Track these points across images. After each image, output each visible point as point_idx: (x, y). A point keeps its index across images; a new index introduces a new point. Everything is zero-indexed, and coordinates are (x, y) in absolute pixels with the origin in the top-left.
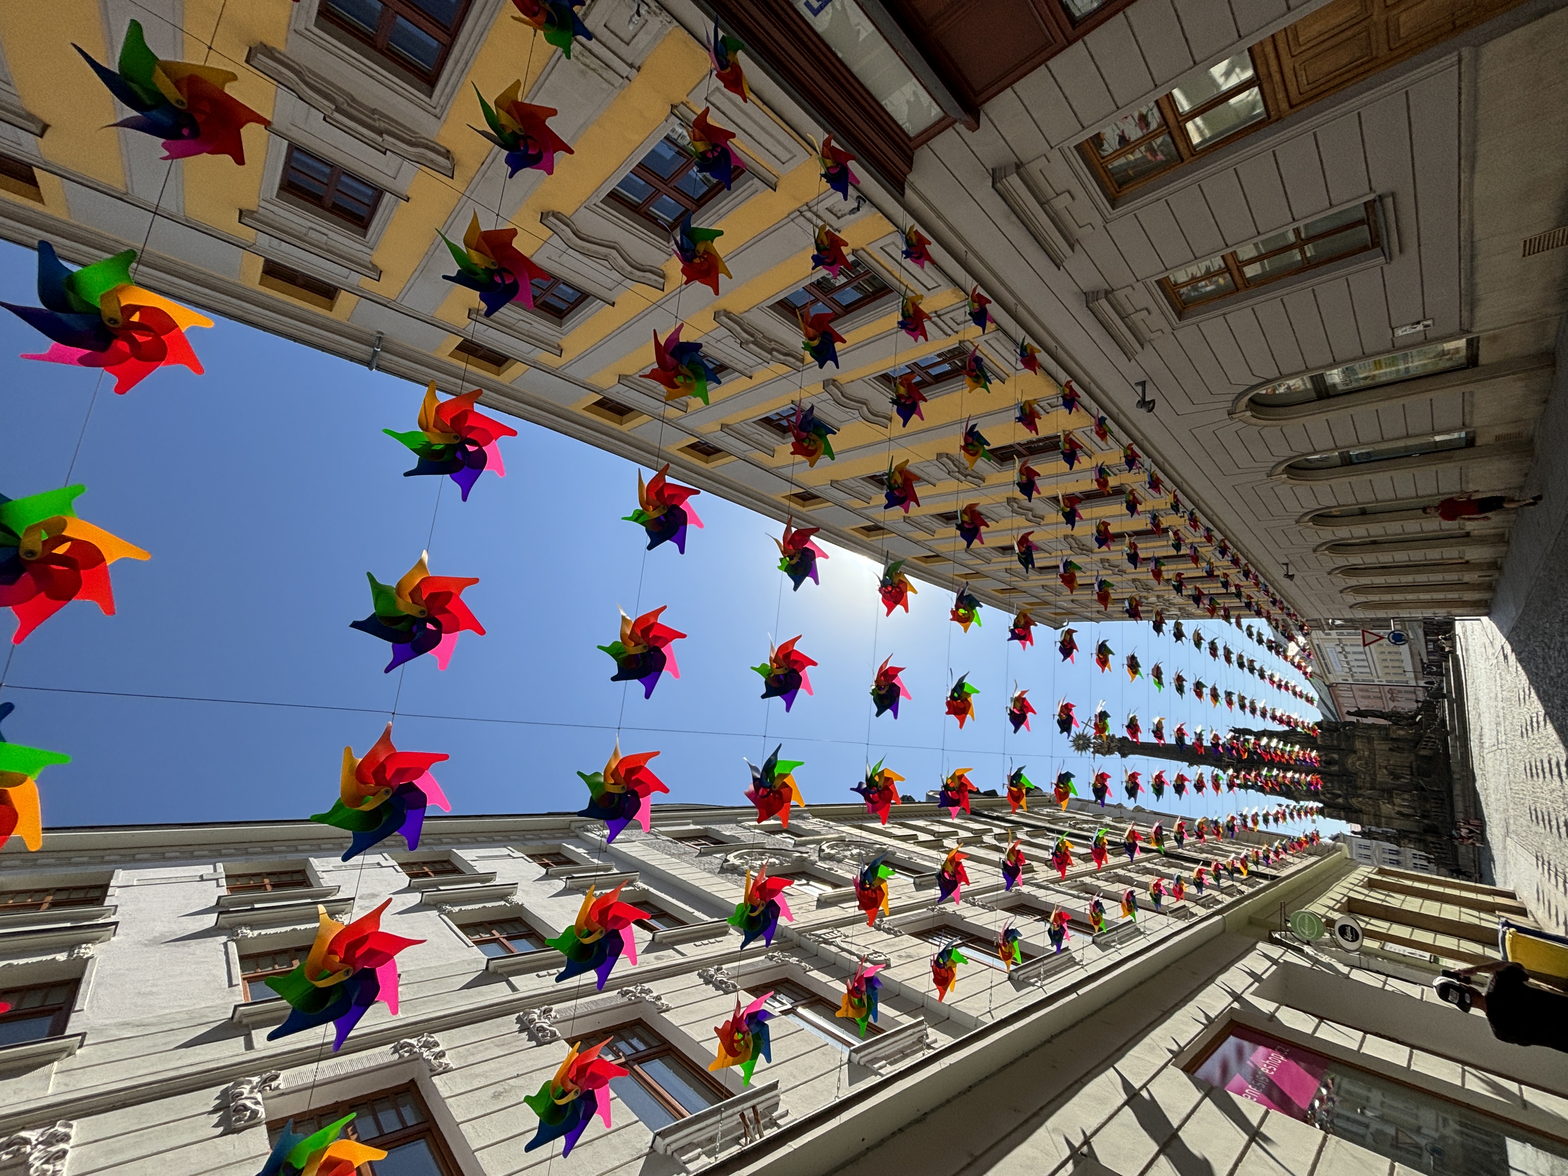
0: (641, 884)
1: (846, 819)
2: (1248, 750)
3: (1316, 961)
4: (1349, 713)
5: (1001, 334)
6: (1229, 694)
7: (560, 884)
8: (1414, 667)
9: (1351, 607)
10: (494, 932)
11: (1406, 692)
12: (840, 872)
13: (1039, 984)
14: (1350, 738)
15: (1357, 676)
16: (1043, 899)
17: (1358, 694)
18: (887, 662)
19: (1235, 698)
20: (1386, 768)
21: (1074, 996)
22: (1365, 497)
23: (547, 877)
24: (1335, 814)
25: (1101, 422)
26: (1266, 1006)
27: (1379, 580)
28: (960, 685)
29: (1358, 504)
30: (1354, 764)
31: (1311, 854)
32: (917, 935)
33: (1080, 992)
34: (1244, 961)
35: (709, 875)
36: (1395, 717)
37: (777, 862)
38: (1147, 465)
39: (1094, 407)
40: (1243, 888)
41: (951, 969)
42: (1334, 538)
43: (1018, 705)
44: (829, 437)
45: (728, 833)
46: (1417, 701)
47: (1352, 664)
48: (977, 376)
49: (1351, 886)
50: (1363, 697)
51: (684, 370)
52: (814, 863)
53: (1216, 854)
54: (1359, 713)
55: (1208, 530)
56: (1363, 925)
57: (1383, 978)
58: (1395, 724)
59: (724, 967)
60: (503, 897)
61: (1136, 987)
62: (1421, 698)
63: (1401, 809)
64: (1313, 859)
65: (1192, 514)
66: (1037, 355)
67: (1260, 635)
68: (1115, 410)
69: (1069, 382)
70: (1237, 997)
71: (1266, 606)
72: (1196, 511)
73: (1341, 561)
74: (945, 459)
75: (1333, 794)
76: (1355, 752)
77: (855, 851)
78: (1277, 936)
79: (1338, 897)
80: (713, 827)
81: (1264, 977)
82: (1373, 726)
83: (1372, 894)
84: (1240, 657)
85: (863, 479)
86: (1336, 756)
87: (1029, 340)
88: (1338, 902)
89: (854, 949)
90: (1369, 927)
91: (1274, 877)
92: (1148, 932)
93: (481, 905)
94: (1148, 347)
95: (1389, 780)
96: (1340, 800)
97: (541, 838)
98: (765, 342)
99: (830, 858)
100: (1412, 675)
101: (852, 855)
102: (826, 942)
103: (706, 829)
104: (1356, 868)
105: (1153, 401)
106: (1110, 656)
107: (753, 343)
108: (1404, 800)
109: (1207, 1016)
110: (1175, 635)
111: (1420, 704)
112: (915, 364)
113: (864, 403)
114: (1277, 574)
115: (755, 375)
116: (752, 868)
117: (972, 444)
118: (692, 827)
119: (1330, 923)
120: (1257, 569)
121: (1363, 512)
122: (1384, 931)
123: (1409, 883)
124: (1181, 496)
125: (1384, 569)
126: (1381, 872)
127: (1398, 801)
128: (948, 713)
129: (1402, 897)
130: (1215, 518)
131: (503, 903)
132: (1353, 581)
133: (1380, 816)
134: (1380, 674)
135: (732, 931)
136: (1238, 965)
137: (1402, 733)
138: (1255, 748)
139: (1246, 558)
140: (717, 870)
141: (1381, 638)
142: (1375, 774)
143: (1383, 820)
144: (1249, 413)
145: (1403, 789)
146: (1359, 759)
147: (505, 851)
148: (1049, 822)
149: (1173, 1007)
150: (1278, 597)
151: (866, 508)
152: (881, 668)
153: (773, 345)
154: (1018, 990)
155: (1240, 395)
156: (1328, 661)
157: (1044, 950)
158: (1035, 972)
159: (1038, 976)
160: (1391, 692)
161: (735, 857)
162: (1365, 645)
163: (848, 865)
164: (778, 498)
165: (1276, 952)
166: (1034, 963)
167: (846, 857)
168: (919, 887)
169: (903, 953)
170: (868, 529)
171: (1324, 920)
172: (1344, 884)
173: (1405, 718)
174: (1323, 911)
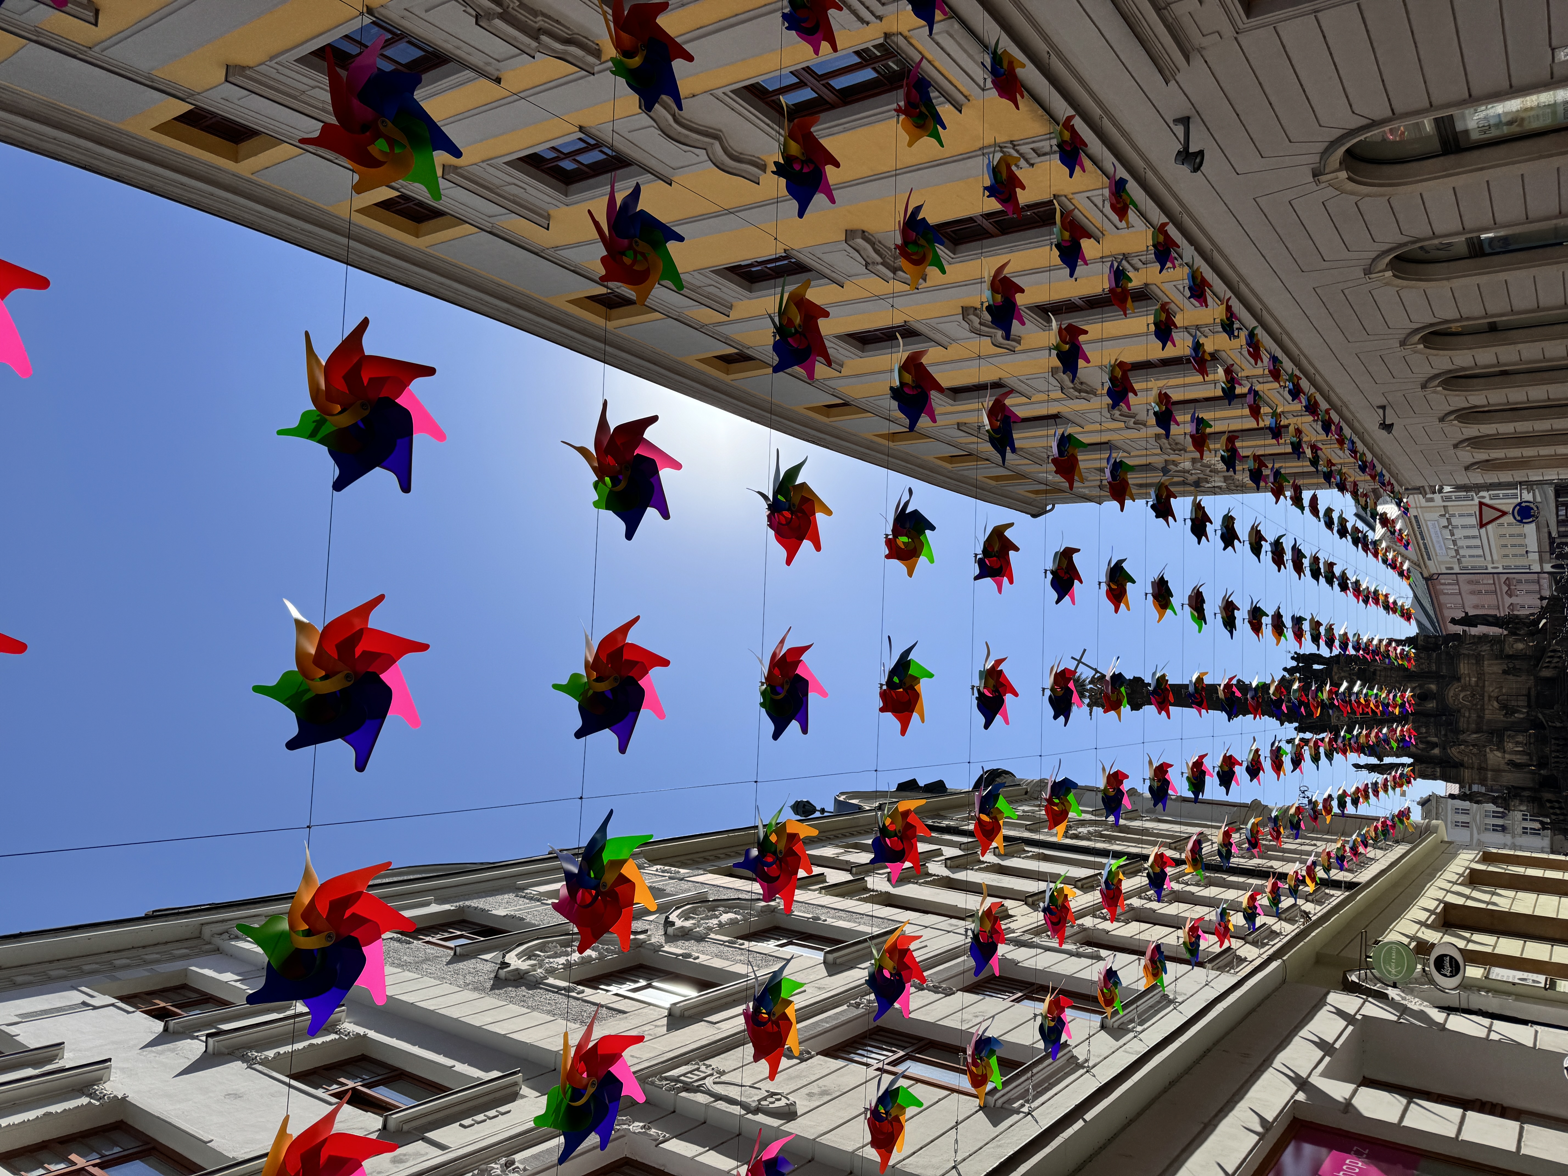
0: (350, 1027)
1: (707, 860)
2: (1322, 704)
3: (1403, 1010)
4: (1454, 621)
5: (956, 26)
6: (1298, 621)
7: (194, 1048)
8: (1539, 546)
9: (1467, 468)
10: (73, 1157)
11: (1527, 581)
12: (703, 959)
13: (1025, 1109)
14: (1453, 659)
15: (1466, 562)
16: (1026, 964)
17: (1465, 588)
18: (782, 642)
19: (1306, 626)
20: (1497, 699)
21: (1080, 1124)
22: (1497, 306)
23: (166, 1037)
24: (1429, 771)
25: (1118, 187)
26: (1339, 1090)
27: (1507, 428)
28: (903, 664)
29: (1487, 315)
30: (1456, 695)
31: (1397, 842)
32: (831, 1052)
33: (1088, 1116)
34: (1312, 1026)
35: (476, 995)
36: (1511, 623)
37: (594, 954)
38: (1187, 258)
39: (1108, 160)
40: (1308, 907)
41: (897, 1119)
42: (1451, 367)
43: (992, 682)
44: (672, 246)
45: (501, 912)
46: (1542, 598)
47: (1460, 543)
48: (921, 115)
49: (1448, 886)
50: (1473, 593)
51: (389, 127)
52: (657, 948)
53: (1271, 858)
54: (1469, 621)
55: (1275, 359)
56: (1461, 944)
57: (1486, 1022)
58: (1512, 633)
59: (518, 1157)
60: (84, 1088)
61: (1165, 1090)
62: (1547, 593)
63: (1514, 757)
64: (1401, 849)
65: (1252, 335)
66: (1019, 71)
67: (1343, 521)
68: (1140, 164)
69: (1070, 118)
70: (1302, 1083)
71: (1354, 475)
72: (1260, 331)
73: (1458, 400)
74: (860, 241)
75: (1428, 743)
76: (1459, 679)
77: (725, 917)
78: (1354, 978)
79: (1432, 905)
80: (474, 903)
81: (1337, 1045)
82: (1483, 638)
83: (1476, 894)
84: (1315, 560)
85: (717, 272)
86: (1433, 687)
87: (1007, 45)
88: (1432, 912)
89: (733, 1092)
90: (1471, 947)
91: (1350, 886)
92: (1180, 1000)
93: (40, 1112)
94: (1197, 61)
95: (1500, 716)
96: (1436, 751)
97: (146, 963)
98: (523, 16)
99: (685, 935)
100: (1536, 556)
101: (720, 925)
102: (689, 1088)
103: (461, 909)
104: (1454, 855)
105: (1201, 153)
106: (1129, 585)
107: (501, 17)
108: (1517, 743)
109: (1263, 1120)
110: (1223, 537)
111: (1545, 602)
112: (807, 69)
113: (715, 135)
114: (1370, 422)
115: (506, 77)
116: (551, 972)
117: (915, 243)
118: (435, 908)
119: (1423, 948)
120: (1341, 416)
121: (1493, 328)
122: (1489, 950)
123: (1520, 870)
124: (1237, 307)
125: (1514, 411)
126: (1487, 858)
127: (1509, 746)
128: (882, 710)
129: (1511, 893)
130: (1285, 338)
131: (84, 1100)
132: (1472, 430)
133: (1486, 769)
134: (1495, 557)
135: (525, 1090)
136: (1304, 1033)
137: (1520, 646)
138: (1330, 699)
139: (1327, 399)
140: (489, 985)
141: (1504, 513)
142: (1483, 709)
143: (1489, 774)
144: (1343, 175)
145: (1516, 728)
146: (1464, 689)
147: (74, 997)
148: (1028, 829)
149: (1216, 1115)
150: (1369, 457)
151: (720, 324)
152: (774, 655)
153: (540, 22)
154: (995, 1125)
155: (1333, 144)
156: (1428, 540)
157: (1031, 1049)
158: (1020, 1090)
159: (1024, 1095)
160: (1508, 583)
161: (519, 956)
162: (1482, 525)
163: (716, 942)
164: (560, 303)
165: (1350, 1003)
166: (1018, 1076)
167: (710, 929)
168: (833, 968)
169: (814, 1088)
170: (727, 360)
171: (1413, 944)
172: (1440, 883)
173: (1524, 624)
174: (1412, 929)
